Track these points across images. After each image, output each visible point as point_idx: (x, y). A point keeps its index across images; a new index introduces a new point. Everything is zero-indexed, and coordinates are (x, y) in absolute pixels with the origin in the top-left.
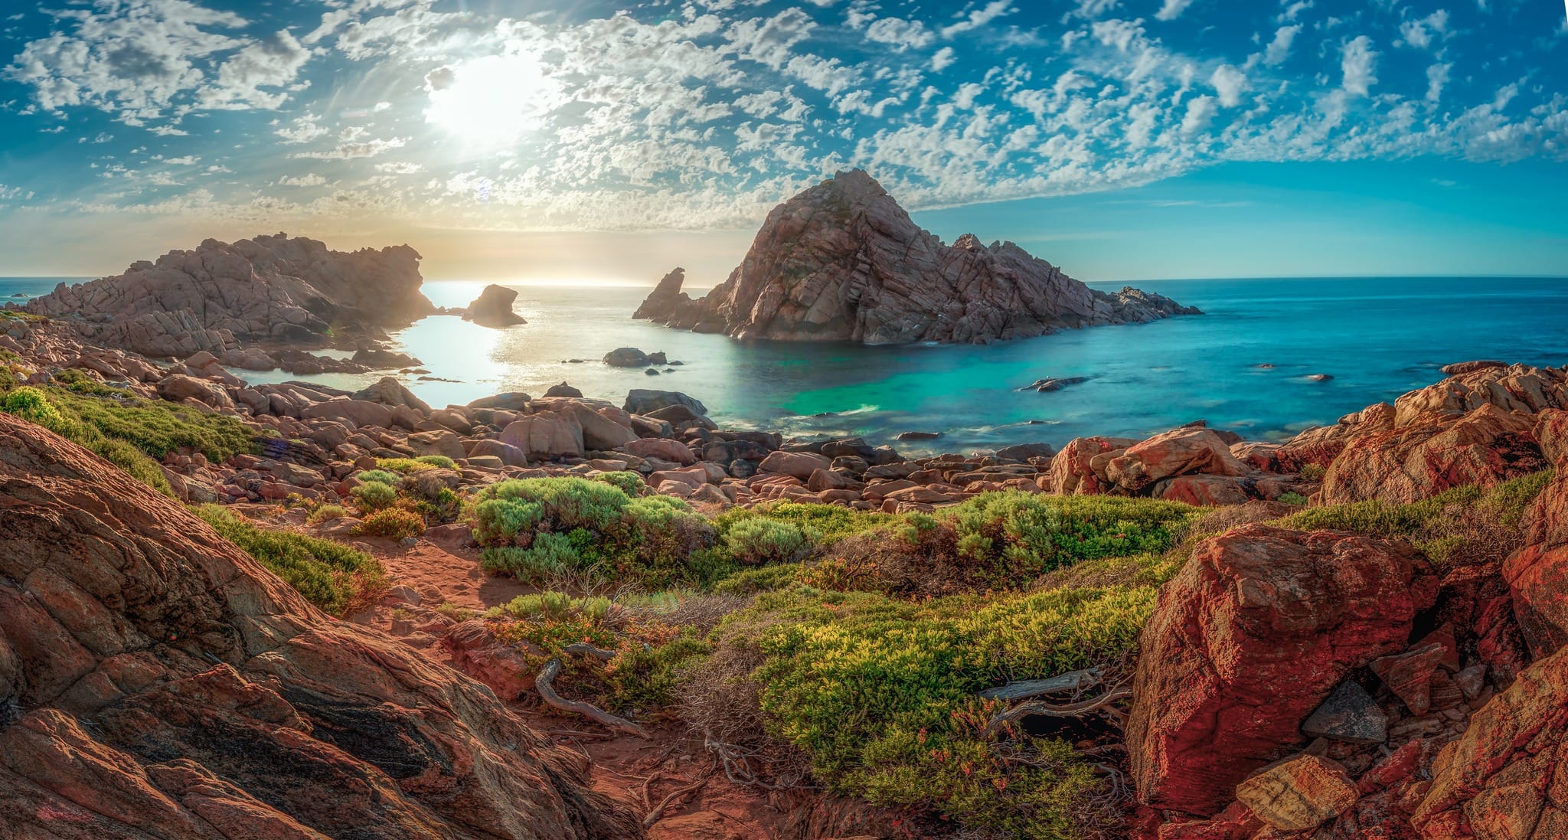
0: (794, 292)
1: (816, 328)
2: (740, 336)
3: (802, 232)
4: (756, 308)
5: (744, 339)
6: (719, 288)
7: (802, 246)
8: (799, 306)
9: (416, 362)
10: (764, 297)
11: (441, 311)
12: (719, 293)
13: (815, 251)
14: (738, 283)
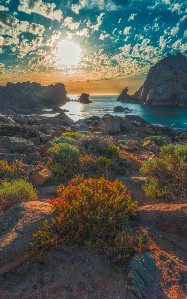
0: (158, 91)
1: (164, 101)
2: (144, 104)
3: (159, 74)
4: (148, 96)
5: (145, 105)
6: (137, 92)
7: (160, 78)
8: (160, 95)
9: (68, 111)
10: (150, 93)
11: (72, 101)
12: (137, 93)
13: (164, 78)
14: (143, 90)
